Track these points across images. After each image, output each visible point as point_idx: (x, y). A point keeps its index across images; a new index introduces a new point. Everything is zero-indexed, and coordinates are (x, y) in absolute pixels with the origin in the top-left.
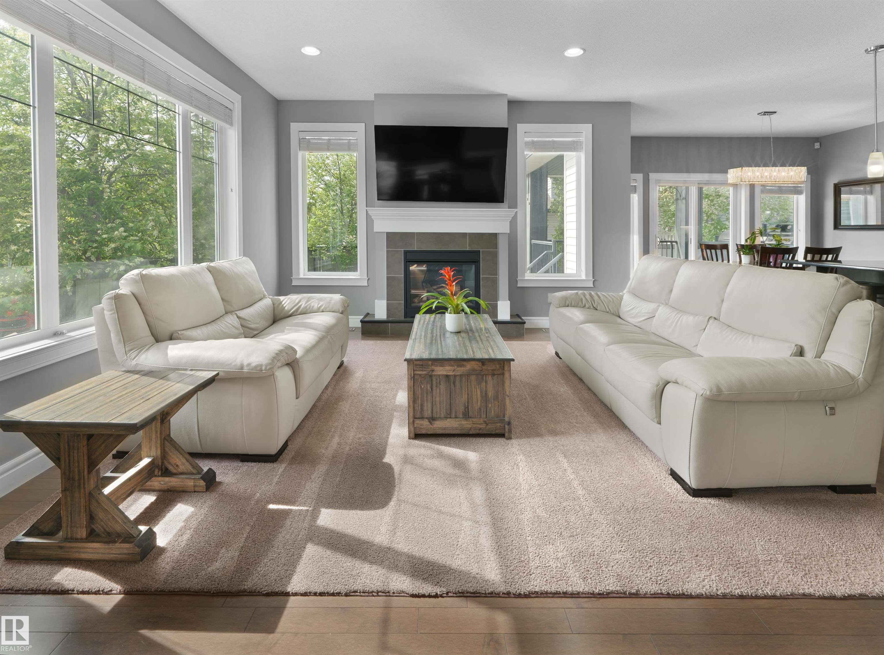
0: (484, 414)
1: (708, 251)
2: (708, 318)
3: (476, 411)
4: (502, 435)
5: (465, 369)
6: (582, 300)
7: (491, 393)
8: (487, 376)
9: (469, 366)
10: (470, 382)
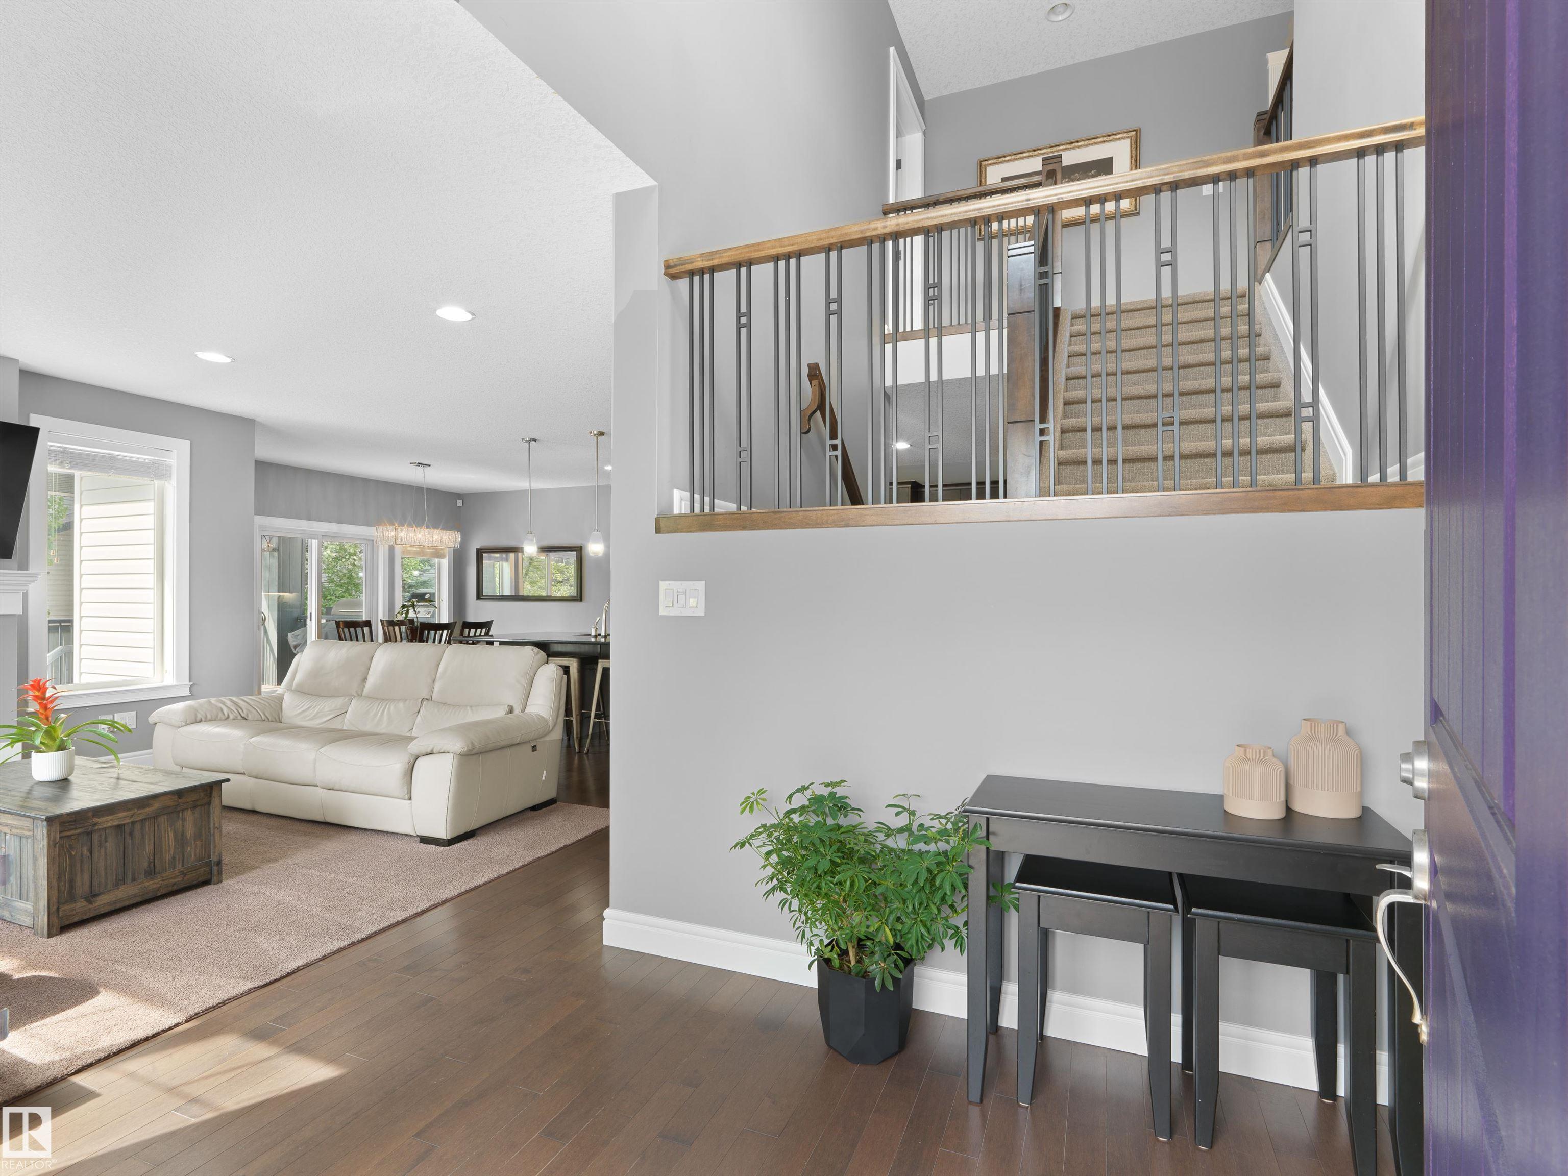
0: (179, 863)
1: (346, 630)
2: (420, 700)
3: (167, 861)
4: (206, 883)
5: (153, 808)
6: (222, 710)
7: (190, 832)
8: (185, 813)
9: (157, 805)
10: (158, 826)
